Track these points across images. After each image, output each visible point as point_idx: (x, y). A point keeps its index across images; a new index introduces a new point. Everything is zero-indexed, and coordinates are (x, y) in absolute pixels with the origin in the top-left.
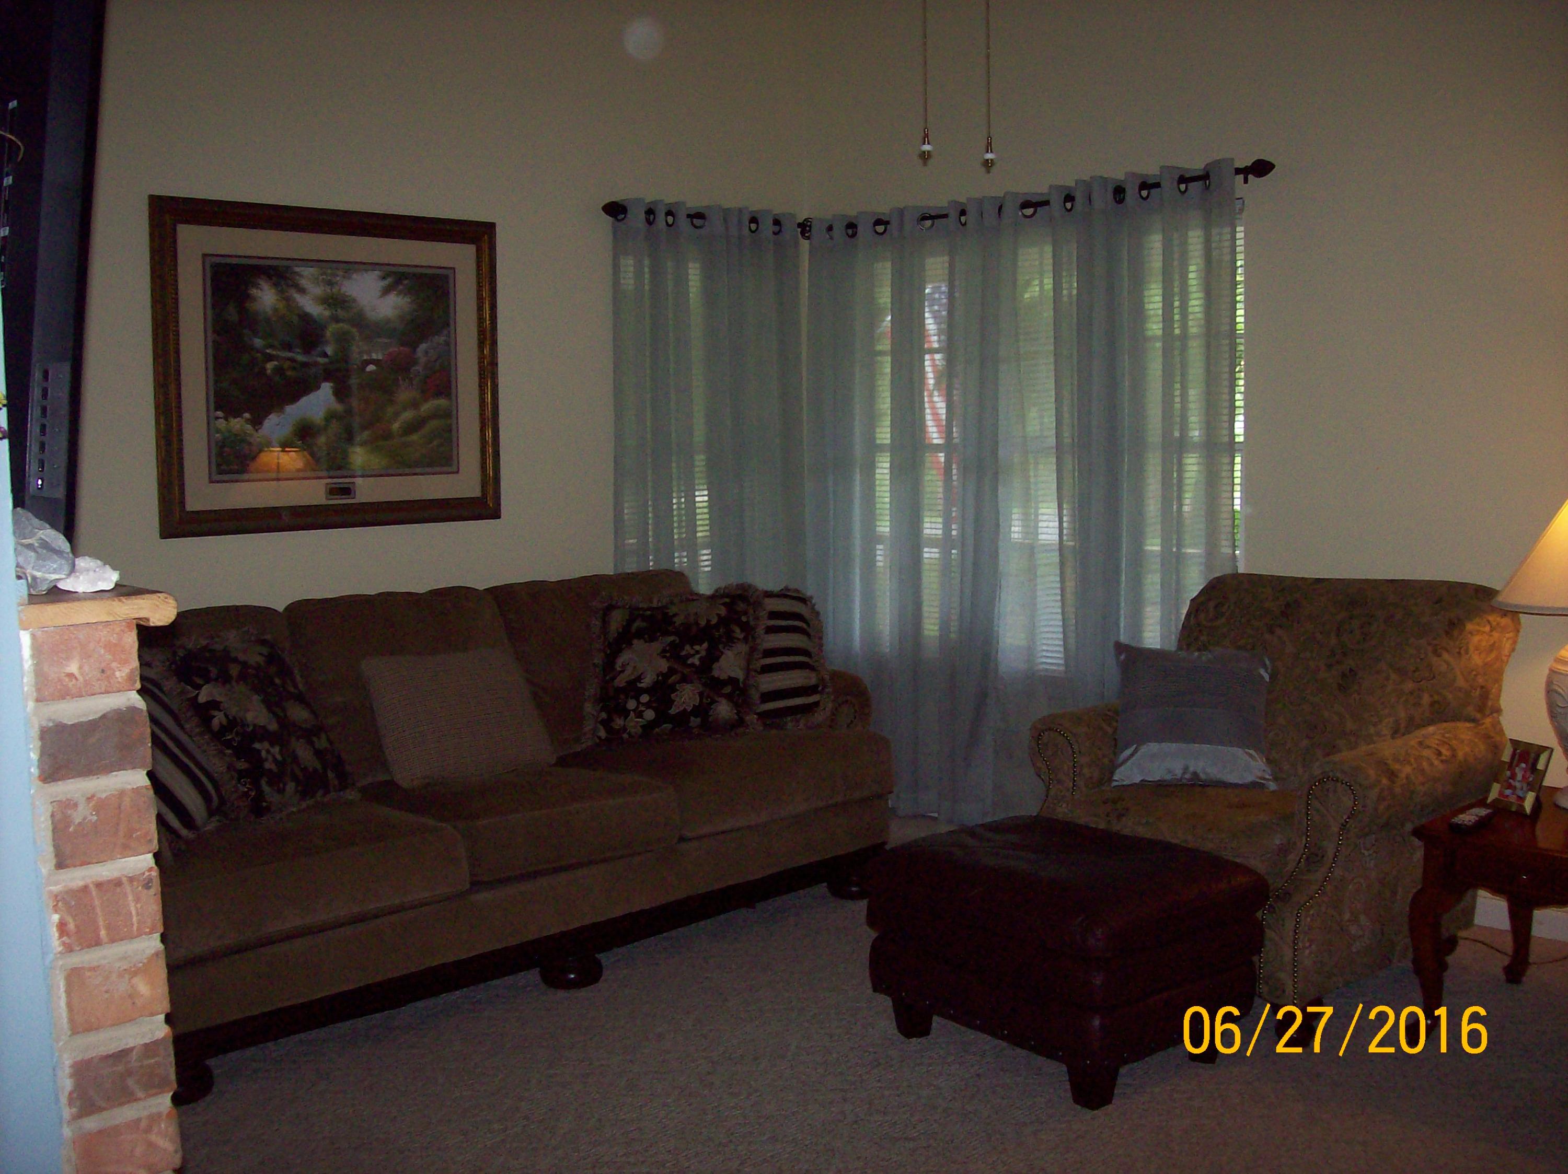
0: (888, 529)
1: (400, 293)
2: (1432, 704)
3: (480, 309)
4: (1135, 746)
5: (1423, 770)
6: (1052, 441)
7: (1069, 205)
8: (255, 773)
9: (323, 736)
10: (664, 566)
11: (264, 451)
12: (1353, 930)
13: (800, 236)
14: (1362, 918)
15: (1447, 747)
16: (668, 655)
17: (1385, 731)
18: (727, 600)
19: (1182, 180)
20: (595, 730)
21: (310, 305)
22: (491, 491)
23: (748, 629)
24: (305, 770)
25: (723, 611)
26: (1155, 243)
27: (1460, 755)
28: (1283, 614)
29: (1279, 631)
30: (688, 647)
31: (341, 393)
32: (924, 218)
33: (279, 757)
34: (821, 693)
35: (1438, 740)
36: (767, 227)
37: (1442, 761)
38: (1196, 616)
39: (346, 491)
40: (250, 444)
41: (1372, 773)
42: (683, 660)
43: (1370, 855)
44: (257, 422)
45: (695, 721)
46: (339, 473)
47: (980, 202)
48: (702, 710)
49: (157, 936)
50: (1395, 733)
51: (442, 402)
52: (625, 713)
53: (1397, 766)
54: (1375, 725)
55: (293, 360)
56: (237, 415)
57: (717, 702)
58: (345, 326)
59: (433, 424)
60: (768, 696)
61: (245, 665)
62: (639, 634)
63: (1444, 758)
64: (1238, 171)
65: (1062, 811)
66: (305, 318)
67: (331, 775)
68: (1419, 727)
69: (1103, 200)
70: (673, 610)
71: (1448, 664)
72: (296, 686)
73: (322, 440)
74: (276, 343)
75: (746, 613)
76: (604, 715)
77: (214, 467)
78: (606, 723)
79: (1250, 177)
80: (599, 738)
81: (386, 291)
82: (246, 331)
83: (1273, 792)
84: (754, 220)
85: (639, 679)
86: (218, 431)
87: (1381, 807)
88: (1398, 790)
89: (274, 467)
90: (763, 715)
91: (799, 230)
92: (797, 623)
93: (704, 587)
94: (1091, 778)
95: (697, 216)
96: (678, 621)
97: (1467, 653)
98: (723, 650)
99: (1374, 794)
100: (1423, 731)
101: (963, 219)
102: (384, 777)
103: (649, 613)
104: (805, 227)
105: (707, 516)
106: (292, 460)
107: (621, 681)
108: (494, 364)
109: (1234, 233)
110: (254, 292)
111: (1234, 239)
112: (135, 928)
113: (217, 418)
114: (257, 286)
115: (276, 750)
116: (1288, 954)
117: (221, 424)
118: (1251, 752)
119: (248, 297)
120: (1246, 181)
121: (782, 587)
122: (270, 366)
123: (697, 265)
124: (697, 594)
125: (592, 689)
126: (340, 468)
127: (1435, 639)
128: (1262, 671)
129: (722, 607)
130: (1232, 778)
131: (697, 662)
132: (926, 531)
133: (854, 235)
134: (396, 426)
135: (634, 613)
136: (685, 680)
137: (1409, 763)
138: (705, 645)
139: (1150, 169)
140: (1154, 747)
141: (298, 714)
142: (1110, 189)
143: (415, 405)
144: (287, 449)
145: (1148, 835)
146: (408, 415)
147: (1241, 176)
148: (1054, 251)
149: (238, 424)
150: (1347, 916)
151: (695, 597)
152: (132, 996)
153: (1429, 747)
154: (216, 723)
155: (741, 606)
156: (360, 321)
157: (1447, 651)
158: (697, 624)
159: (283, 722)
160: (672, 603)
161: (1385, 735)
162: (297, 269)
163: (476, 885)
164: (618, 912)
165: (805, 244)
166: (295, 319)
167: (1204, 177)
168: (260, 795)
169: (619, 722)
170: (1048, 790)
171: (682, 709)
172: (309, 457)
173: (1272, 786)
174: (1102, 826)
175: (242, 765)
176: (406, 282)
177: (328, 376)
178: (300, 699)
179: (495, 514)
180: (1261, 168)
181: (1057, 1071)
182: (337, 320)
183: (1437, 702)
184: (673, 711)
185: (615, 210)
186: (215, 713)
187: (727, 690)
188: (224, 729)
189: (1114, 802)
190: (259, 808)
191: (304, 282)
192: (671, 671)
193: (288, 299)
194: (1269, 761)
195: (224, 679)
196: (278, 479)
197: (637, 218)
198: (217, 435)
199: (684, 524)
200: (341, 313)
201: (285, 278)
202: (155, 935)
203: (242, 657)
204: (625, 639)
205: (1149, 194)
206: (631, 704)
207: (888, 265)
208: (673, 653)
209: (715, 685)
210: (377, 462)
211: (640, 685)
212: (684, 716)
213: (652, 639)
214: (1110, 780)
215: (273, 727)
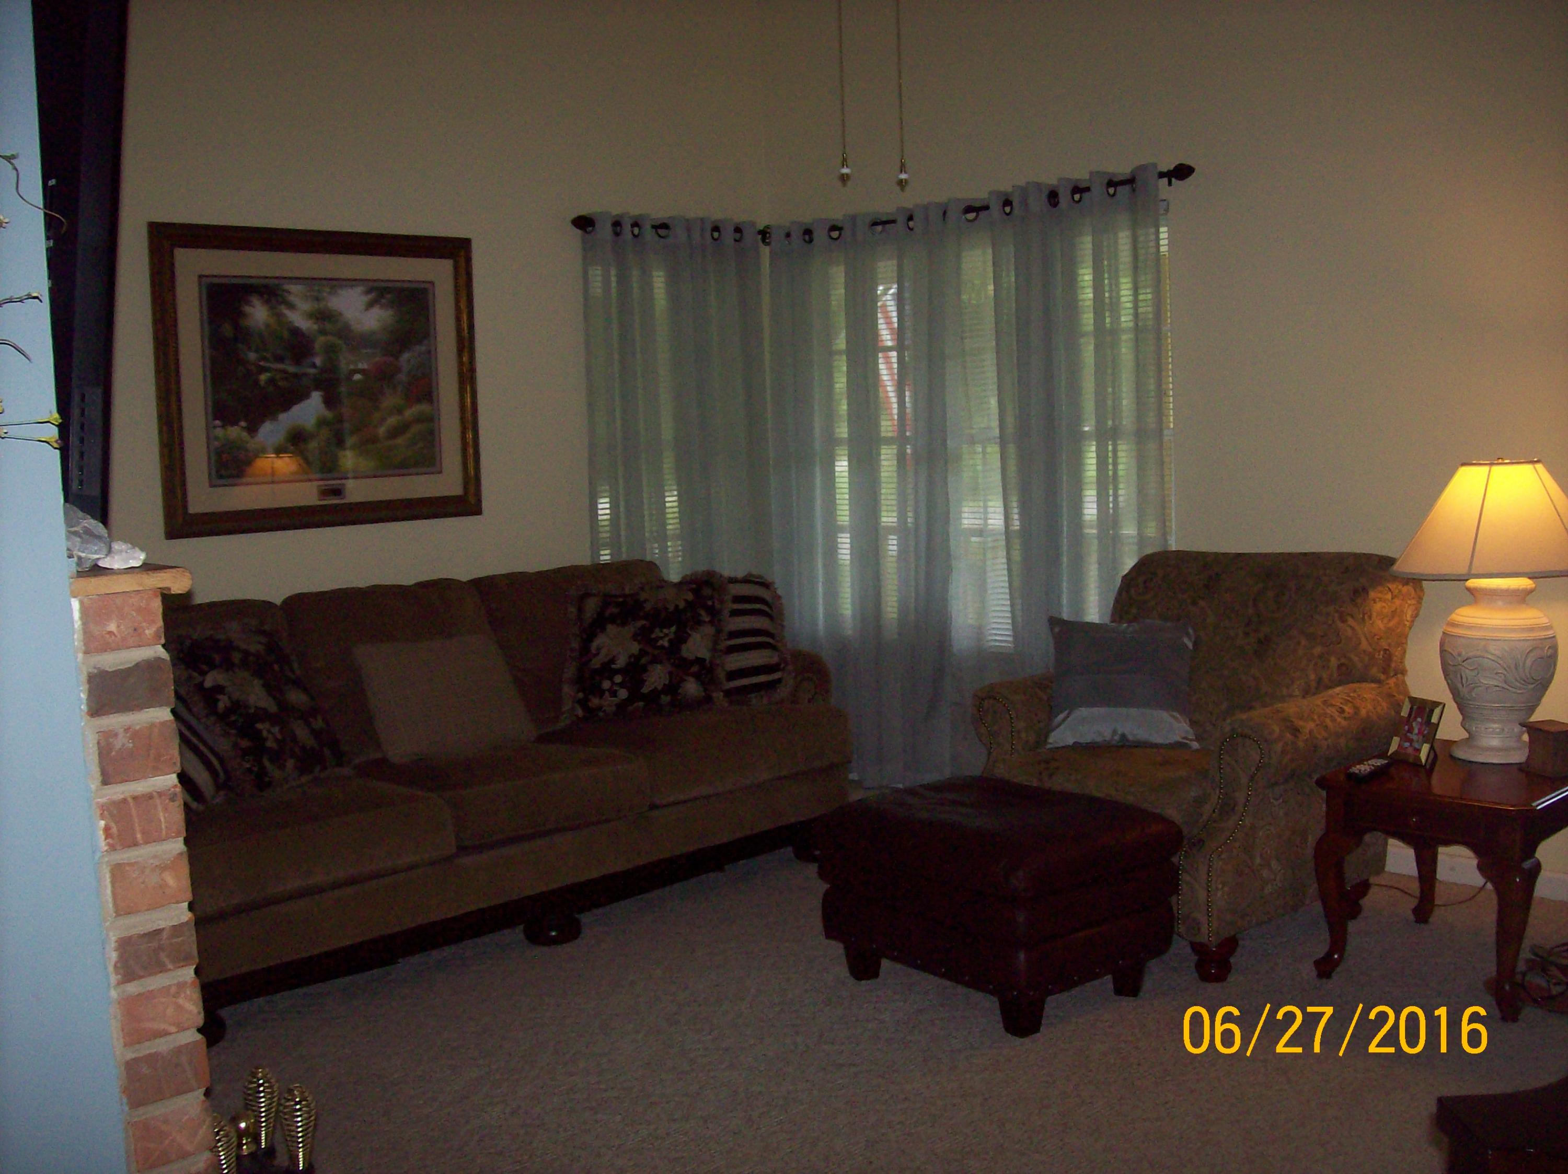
0: (847, 518)
1: (382, 306)
2: (1339, 667)
3: (458, 319)
4: (1067, 712)
5: (1326, 726)
6: (996, 432)
7: (1008, 209)
8: (257, 749)
9: (319, 718)
10: (637, 556)
11: (258, 457)
12: (1265, 873)
13: (761, 244)
14: (1274, 863)
15: (1350, 705)
16: (639, 638)
17: (1297, 693)
18: (694, 586)
19: (1111, 183)
20: (573, 709)
21: (299, 319)
22: (472, 489)
23: (714, 613)
24: (303, 748)
25: (690, 597)
26: (1086, 244)
27: (1363, 712)
28: (1207, 586)
29: (1202, 603)
30: (657, 630)
31: (330, 401)
32: (875, 224)
33: (279, 737)
34: (783, 670)
35: (1342, 698)
36: (728, 237)
37: (1345, 719)
38: (1127, 592)
39: (337, 492)
40: (246, 450)
41: (1277, 729)
42: (653, 642)
43: (1279, 805)
44: (252, 430)
45: (665, 699)
46: (329, 475)
47: (926, 208)
48: (672, 688)
49: (181, 839)
50: (1306, 693)
51: (423, 407)
52: (601, 693)
53: (1301, 723)
54: (1288, 688)
55: (285, 372)
56: (234, 423)
57: (685, 680)
58: (331, 339)
59: (415, 429)
60: (733, 675)
61: (246, 653)
62: (613, 620)
63: (1346, 715)
64: (1162, 175)
65: (1001, 771)
66: (296, 332)
67: (327, 751)
68: (1328, 687)
69: (1038, 203)
70: (643, 596)
71: (1353, 629)
72: (292, 670)
73: (313, 445)
74: (268, 355)
75: (711, 598)
76: (581, 695)
77: (214, 473)
78: (583, 703)
79: (1173, 180)
80: (577, 716)
81: (370, 305)
82: (240, 346)
83: (1197, 750)
84: (716, 229)
85: (613, 661)
86: (216, 438)
87: (1285, 760)
88: (1301, 744)
89: (270, 471)
90: (728, 693)
91: (760, 237)
92: (758, 606)
93: (674, 575)
94: (1027, 742)
95: (662, 227)
96: (648, 606)
97: (1370, 617)
98: (690, 632)
99: (1278, 747)
100: (1330, 692)
101: (911, 224)
102: (378, 755)
103: (621, 600)
104: (764, 234)
105: (676, 510)
106: (285, 464)
107: (596, 663)
108: (473, 370)
109: (1157, 233)
110: (247, 309)
111: (1158, 239)
112: (164, 832)
113: (215, 427)
114: (248, 303)
115: (276, 730)
116: (1202, 895)
117: (219, 432)
118: (1175, 714)
119: (241, 314)
120: (1170, 184)
121: (746, 573)
122: (263, 377)
123: (661, 273)
124: (666, 582)
125: (570, 671)
126: (330, 471)
127: (1341, 607)
128: (1186, 640)
129: (690, 594)
130: (1157, 739)
131: (666, 644)
132: (884, 519)
133: (811, 241)
134: (382, 431)
135: (607, 600)
136: (655, 660)
137: (1313, 720)
138: (673, 629)
139: (1081, 174)
140: (1083, 712)
141: (296, 697)
142: (1046, 193)
143: (400, 411)
144: (281, 455)
145: (1077, 791)
146: (392, 421)
147: (1165, 180)
148: (993, 252)
149: (235, 432)
150: (1258, 861)
151: (663, 584)
152: (163, 886)
153: (1333, 705)
154: (221, 706)
155: (707, 591)
156: (345, 333)
157: (1352, 617)
158: (666, 609)
159: (283, 706)
160: (642, 589)
161: (1297, 696)
162: (286, 287)
163: (463, 850)
164: (595, 874)
165: (765, 251)
166: (286, 334)
167: (1130, 181)
168: (263, 772)
169: (595, 701)
170: (990, 754)
171: (653, 687)
172: (302, 462)
173: (1195, 745)
174: (1035, 784)
175: (245, 743)
176: (389, 296)
177: (318, 384)
178: (297, 683)
179: (476, 510)
180: (1182, 172)
181: (991, 1003)
182: (323, 332)
183: (1342, 664)
184: (645, 690)
185: (584, 223)
186: (220, 697)
187: (695, 669)
188: (229, 711)
189: (1047, 762)
190: (262, 782)
191: (292, 298)
192: (643, 653)
193: (279, 316)
194: (1193, 723)
195: (228, 665)
196: (273, 482)
197: (604, 231)
198: (216, 443)
199: (654, 518)
200: (328, 326)
201: (276, 295)
202: (180, 839)
203: (243, 646)
204: (599, 624)
205: (1081, 198)
206: (606, 685)
207: (842, 268)
208: (643, 636)
209: (683, 665)
210: (366, 464)
211: (613, 666)
212: (655, 694)
213: (624, 624)
214: (1046, 742)
215: (273, 708)
